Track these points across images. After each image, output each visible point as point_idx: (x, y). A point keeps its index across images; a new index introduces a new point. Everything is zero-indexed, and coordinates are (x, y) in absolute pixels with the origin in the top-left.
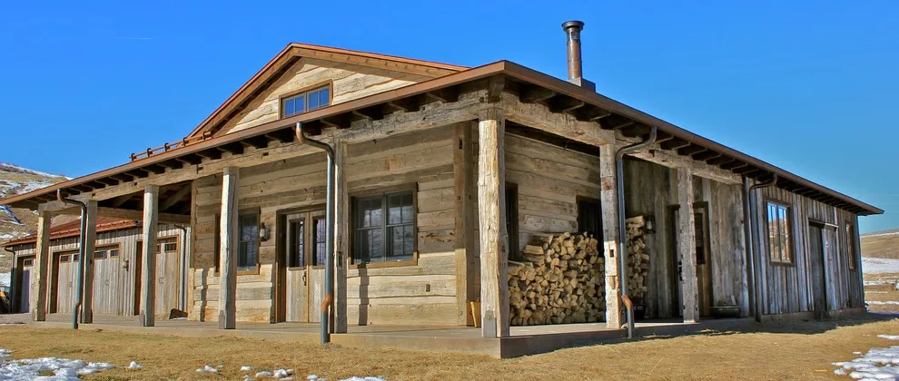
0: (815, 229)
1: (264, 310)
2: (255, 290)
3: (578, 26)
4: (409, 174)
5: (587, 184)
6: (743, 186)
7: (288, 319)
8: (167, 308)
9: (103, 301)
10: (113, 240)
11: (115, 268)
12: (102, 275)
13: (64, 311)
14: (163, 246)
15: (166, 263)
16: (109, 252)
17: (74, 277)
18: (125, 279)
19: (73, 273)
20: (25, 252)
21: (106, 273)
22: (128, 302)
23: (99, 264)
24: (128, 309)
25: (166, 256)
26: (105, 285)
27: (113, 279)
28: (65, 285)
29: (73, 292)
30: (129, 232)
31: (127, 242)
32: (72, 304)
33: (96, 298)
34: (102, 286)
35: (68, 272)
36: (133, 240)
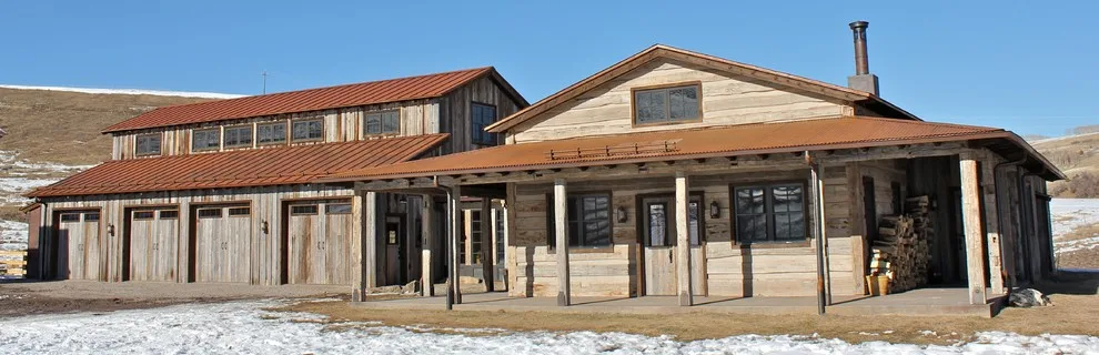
0: (1040, 201)
1: (624, 285)
2: (608, 267)
3: (864, 25)
4: (796, 171)
5: (893, 170)
6: (1017, 174)
7: (650, 290)
8: (331, 276)
9: (216, 268)
10: (238, 198)
11: (237, 229)
12: (215, 236)
13: (144, 278)
14: (322, 206)
15: (327, 226)
16: (226, 211)
17: (161, 239)
18: (263, 243)
19: (158, 233)
20: (68, 205)
21: (223, 235)
22: (269, 270)
23: (206, 225)
24: (269, 278)
25: (328, 219)
26: (220, 249)
27: (234, 242)
28: (144, 247)
29: (160, 256)
30: (268, 188)
31: (264, 201)
32: (160, 270)
33: (205, 264)
34: (215, 249)
35: (149, 232)
36: (275, 199)
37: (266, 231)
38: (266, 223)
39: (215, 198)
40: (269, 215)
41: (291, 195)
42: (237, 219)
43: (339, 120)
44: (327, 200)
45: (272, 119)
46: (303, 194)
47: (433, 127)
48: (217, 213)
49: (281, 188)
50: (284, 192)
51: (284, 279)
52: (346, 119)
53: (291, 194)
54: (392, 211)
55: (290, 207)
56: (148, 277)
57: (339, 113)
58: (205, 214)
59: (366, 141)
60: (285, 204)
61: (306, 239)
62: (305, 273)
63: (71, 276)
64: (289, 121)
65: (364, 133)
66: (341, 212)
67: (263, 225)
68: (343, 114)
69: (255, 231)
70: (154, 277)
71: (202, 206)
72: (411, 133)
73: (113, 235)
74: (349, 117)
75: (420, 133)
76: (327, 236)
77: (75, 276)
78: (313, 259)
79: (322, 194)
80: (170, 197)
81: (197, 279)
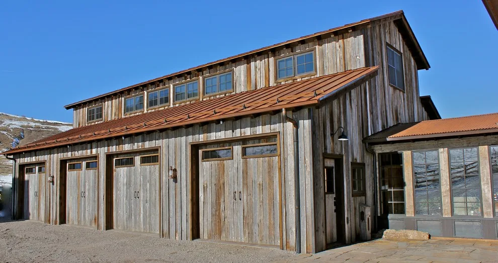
8: (251, 234)
9: (130, 217)
10: (148, 145)
11: (148, 178)
12: (129, 184)
13: (76, 223)
14: (237, 149)
15: (245, 172)
16: (137, 159)
17: (87, 187)
18: (172, 192)
19: (85, 182)
20: (27, 160)
21: (135, 184)
22: (179, 222)
23: (121, 173)
24: (179, 231)
25: (246, 164)
26: (133, 198)
27: (145, 190)
28: (75, 196)
29: (87, 203)
30: (176, 130)
31: (172, 146)
32: (87, 216)
33: (119, 213)
34: (128, 197)
35: (79, 181)
36: (184, 142)
37: (175, 178)
38: (175, 170)
39: (127, 147)
40: (178, 161)
41: (201, 138)
42: (148, 167)
43: (249, 71)
44: (244, 141)
45: (186, 78)
46: (214, 136)
47: (358, 61)
48: (130, 162)
49: (190, 129)
50: (193, 134)
51: (196, 234)
52: (256, 67)
53: (201, 136)
54: (329, 151)
55: (200, 152)
56: (78, 222)
57: (249, 63)
58: (120, 163)
59: (278, 86)
60: (195, 148)
61: (219, 189)
62: (219, 227)
63: (31, 217)
64: (201, 78)
65: (276, 78)
66: (261, 155)
67: (171, 173)
68: (253, 64)
69: (164, 178)
70: (83, 223)
71: (117, 155)
72: (329, 72)
73: (53, 184)
74: (258, 65)
75: (340, 69)
76: (245, 184)
77: (33, 217)
78: (228, 213)
79: (238, 133)
80: (91, 148)
81: (115, 227)
